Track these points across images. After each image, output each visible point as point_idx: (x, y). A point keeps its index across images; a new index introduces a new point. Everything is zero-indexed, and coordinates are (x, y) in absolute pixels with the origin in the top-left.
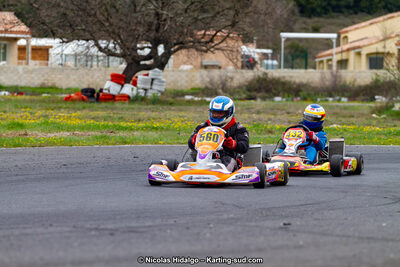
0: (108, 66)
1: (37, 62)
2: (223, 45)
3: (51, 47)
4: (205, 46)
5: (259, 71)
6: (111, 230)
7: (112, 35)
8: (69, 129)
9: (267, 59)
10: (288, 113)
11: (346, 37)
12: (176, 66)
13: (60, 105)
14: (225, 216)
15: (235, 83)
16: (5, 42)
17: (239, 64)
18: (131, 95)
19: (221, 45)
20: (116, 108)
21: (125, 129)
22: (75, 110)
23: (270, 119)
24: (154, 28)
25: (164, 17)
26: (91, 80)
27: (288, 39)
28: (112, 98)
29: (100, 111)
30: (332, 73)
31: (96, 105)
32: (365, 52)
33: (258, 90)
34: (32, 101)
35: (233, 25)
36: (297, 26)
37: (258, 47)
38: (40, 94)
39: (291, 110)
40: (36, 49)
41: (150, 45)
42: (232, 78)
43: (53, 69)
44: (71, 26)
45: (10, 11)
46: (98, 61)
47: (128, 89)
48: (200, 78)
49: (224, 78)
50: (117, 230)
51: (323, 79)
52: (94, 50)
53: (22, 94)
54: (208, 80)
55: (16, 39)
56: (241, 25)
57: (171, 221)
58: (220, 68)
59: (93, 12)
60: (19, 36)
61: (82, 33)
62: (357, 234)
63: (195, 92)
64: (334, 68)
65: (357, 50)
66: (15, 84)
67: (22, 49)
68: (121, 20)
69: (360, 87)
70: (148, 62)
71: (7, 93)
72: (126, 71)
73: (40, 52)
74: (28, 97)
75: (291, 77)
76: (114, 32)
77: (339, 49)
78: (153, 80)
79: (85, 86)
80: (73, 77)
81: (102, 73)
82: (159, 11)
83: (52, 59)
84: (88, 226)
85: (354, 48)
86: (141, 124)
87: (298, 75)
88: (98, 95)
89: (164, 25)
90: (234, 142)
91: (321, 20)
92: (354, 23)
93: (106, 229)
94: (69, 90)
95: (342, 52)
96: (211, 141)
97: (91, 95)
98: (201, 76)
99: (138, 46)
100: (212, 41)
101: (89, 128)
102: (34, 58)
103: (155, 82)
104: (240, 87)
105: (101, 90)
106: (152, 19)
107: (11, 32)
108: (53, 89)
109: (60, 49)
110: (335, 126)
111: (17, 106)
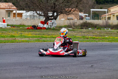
0: (40, 19)
1: (19, 18)
2: (74, 13)
3: (23, 13)
4: (68, 13)
5: (84, 20)
6: (40, 67)
7: (41, 10)
8: (28, 37)
9: (87, 17)
10: (93, 33)
11: (110, 11)
12: (60, 19)
13: (25, 30)
14: (74, 63)
15: (77, 24)
16: (9, 12)
17: (79, 18)
18: (46, 28)
19: (73, 13)
20: (42, 31)
21: (45, 37)
22: (30, 32)
23: (87, 35)
24: (53, 7)
25: (56, 4)
26: (35, 23)
27: (93, 11)
28: (41, 28)
29: (37, 32)
31: (36, 30)
32: (115, 15)
33: (84, 26)
34: (17, 29)
35: (77, 7)
36: (96, 7)
37: (84, 13)
38: (20, 27)
39: (93, 32)
40: (18, 14)
41: (52, 13)
42: (76, 23)
43: (24, 20)
44: (29, 7)
45: (11, 2)
46: (37, 17)
47: (45, 26)
49: (74, 23)
50: (42, 67)
51: (103, 23)
52: (36, 14)
53: (14, 27)
54: (69, 23)
55: (13, 11)
56: (79, 7)
57: (58, 65)
58: (73, 19)
59: (35, 3)
60: (13, 10)
61: (32, 9)
62: (113, 69)
63: (65, 27)
64: (107, 20)
65: (113, 14)
66: (12, 24)
67: (14, 14)
68: (44, 5)
69: (114, 25)
71: (10, 27)
72: (45, 20)
73: (20, 15)
74: (16, 28)
75: (94, 22)
76: (41, 9)
77: (108, 14)
78: (53, 23)
79: (33, 25)
80: (29, 22)
81: (38, 21)
82: (55, 3)
83: (23, 17)
84: (33, 66)
85: (112, 14)
86: (49, 36)
87: (96, 22)
88: (37, 27)
89: (56, 7)
91: (103, 5)
92: (112, 6)
93: (39, 67)
94: (28, 26)
95: (109, 15)
97: (35, 27)
98: (67, 22)
99: (49, 13)
100: (70, 11)
101: (34, 37)
102: (18, 16)
103: (53, 24)
104: (79, 25)
105: (38, 26)
106: (53, 5)
107: (11, 9)
108: (24, 26)
109: (25, 14)
110: (107, 37)
111: (13, 30)
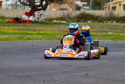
2: (68, 1)
3: (3, 1)
4: (61, 1)
5: (82, 11)
8: (8, 34)
9: (85, 6)
12: (50, 9)
13: (5, 24)
15: (73, 16)
17: (74, 9)
18: (32, 20)
20: (27, 25)
21: (30, 34)
22: (11, 26)
26: (18, 14)
28: (25, 22)
29: (21, 26)
30: (110, 12)
31: (19, 24)
32: (122, 4)
33: (82, 18)
39: (93, 27)
41: (40, 1)
42: (71, 14)
43: (3, 10)
46: (20, 7)
47: (31, 18)
48: (59, 14)
49: (68, 14)
51: (106, 14)
52: (19, 3)
54: (62, 14)
58: (67, 10)
63: (57, 19)
64: (111, 10)
65: (119, 3)
69: (120, 17)
70: (39, 8)
72: (31, 11)
75: (94, 13)
77: (112, 3)
78: (41, 14)
79: (15, 17)
80: (11, 13)
81: (22, 12)
83: (3, 6)
86: (36, 32)
87: (97, 13)
88: (20, 20)
90: (78, 41)
94: (9, 18)
95: (113, 4)
96: (69, 41)
97: (17, 20)
98: (60, 13)
99: (35, 1)
103: (42, 15)
104: (75, 17)
105: (21, 19)
108: (3, 18)
109: (6, 3)
